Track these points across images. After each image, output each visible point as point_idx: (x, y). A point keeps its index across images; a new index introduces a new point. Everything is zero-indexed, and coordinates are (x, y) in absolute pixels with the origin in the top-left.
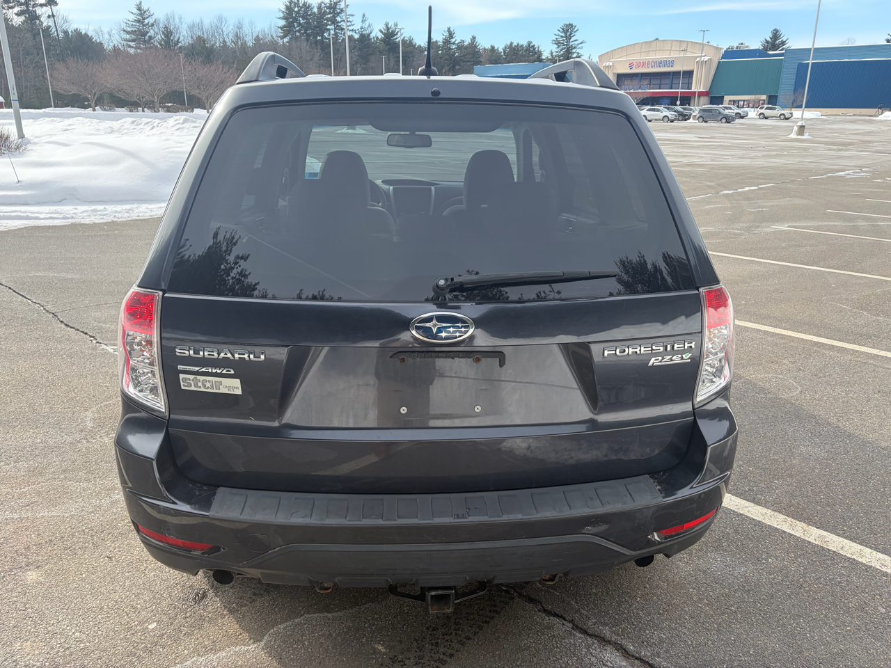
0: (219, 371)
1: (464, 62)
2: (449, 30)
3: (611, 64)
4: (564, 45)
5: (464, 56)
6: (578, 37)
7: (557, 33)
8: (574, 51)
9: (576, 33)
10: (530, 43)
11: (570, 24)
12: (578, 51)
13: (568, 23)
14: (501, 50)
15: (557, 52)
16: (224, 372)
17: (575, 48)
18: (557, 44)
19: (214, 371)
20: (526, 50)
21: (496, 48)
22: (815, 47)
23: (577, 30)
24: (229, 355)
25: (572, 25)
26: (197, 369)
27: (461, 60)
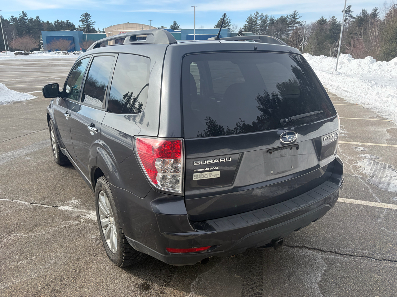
0: (212, 169)
1: (34, 29)
2: (23, 12)
3: (111, 33)
4: (86, 23)
5: (34, 26)
6: (92, 19)
7: (81, 17)
8: (91, 26)
9: (90, 18)
10: (67, 21)
11: (87, 13)
12: (93, 26)
13: (86, 13)
14: (53, 23)
15: (83, 26)
16: (215, 169)
17: (91, 24)
18: (82, 22)
19: (210, 169)
20: (66, 24)
21: (50, 22)
22: (195, 29)
23: (91, 16)
24: (218, 161)
25: (88, 13)
26: (203, 169)
27: (33, 28)
